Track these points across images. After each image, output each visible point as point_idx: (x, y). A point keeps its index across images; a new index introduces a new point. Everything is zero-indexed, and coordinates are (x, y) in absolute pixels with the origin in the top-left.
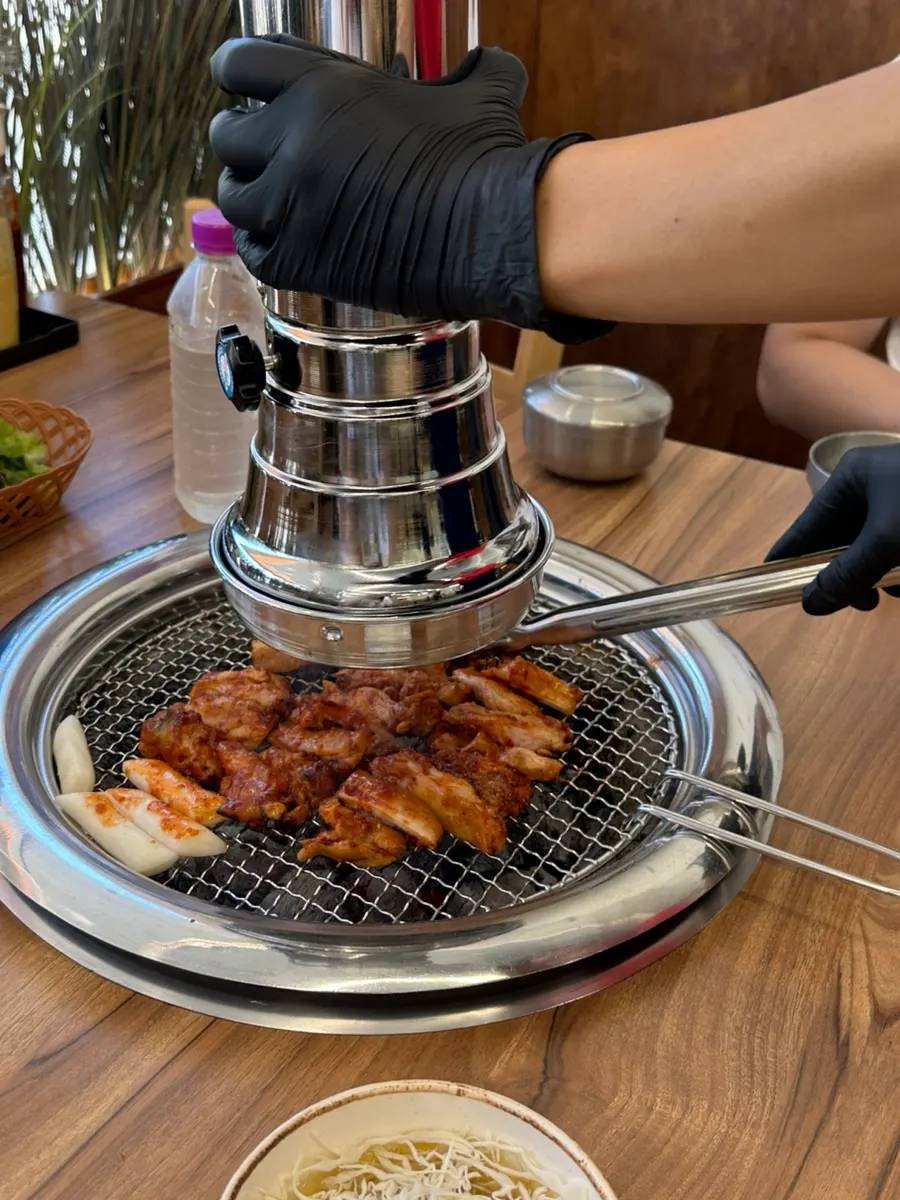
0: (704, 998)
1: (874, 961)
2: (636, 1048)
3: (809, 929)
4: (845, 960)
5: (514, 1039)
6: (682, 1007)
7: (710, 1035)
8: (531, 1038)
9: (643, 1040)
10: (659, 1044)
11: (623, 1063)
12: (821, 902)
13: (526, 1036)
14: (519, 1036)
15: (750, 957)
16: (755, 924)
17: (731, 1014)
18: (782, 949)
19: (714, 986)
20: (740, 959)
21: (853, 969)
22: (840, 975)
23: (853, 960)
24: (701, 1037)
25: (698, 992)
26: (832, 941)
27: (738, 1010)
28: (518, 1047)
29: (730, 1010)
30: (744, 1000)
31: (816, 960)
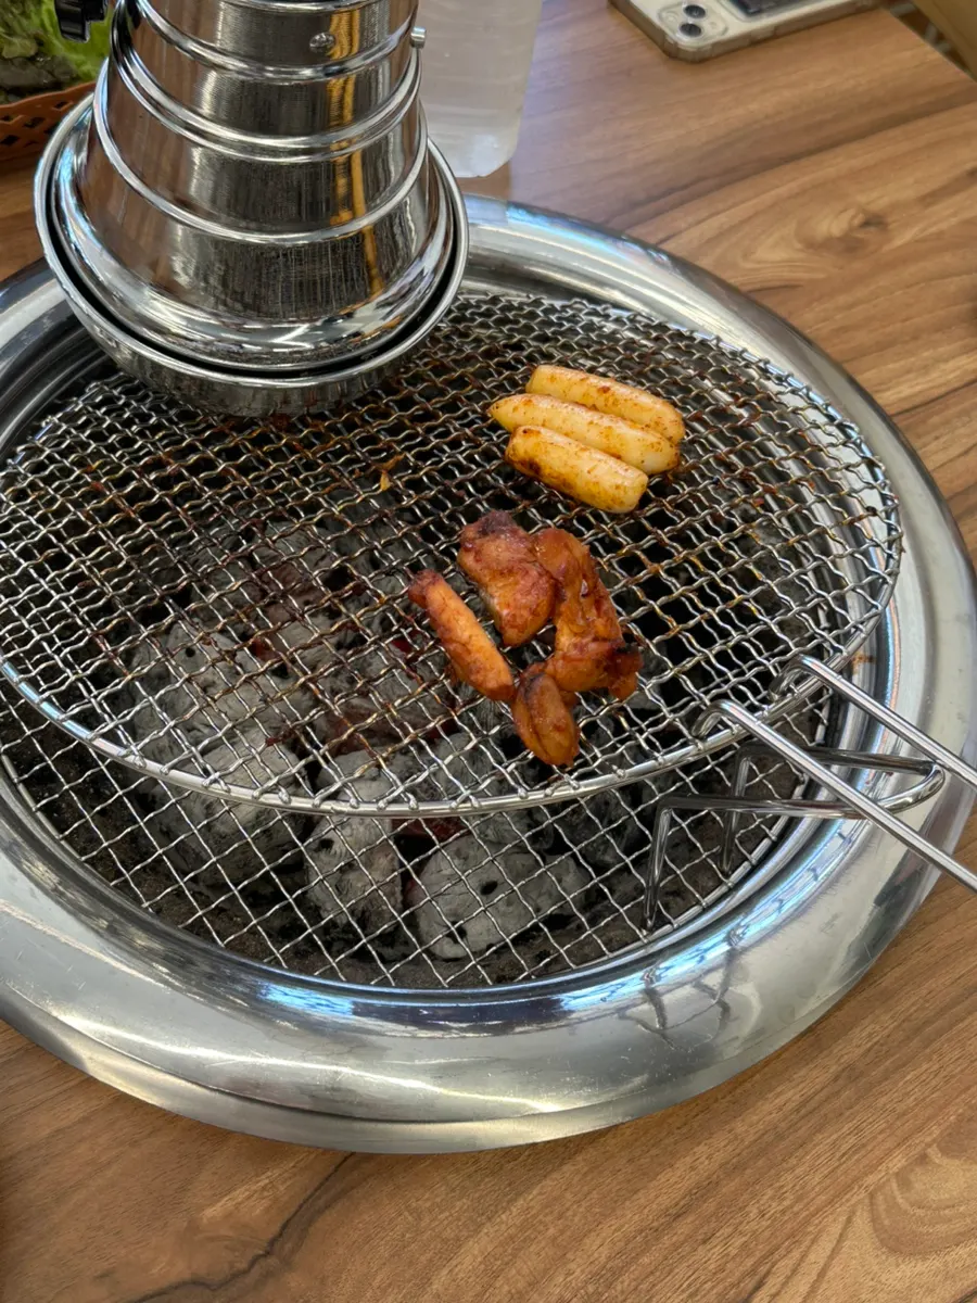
0: (552, 1231)
1: (824, 1286)
2: (411, 1263)
3: (770, 1192)
4: (784, 1266)
5: (269, 1174)
6: (512, 1231)
7: (519, 1292)
8: (288, 1183)
9: (428, 1256)
10: (445, 1272)
11: (378, 1279)
12: (819, 1156)
13: (286, 1175)
14: (277, 1172)
15: (657, 1197)
16: (701, 1149)
17: (568, 1274)
18: (710, 1206)
19: (576, 1219)
20: (640, 1194)
21: (785, 1284)
22: (759, 1286)
23: (794, 1271)
24: (506, 1288)
25: (550, 1218)
26: (789, 1226)
27: (583, 1272)
28: (264, 1188)
29: (572, 1266)
30: (603, 1259)
31: (745, 1245)
